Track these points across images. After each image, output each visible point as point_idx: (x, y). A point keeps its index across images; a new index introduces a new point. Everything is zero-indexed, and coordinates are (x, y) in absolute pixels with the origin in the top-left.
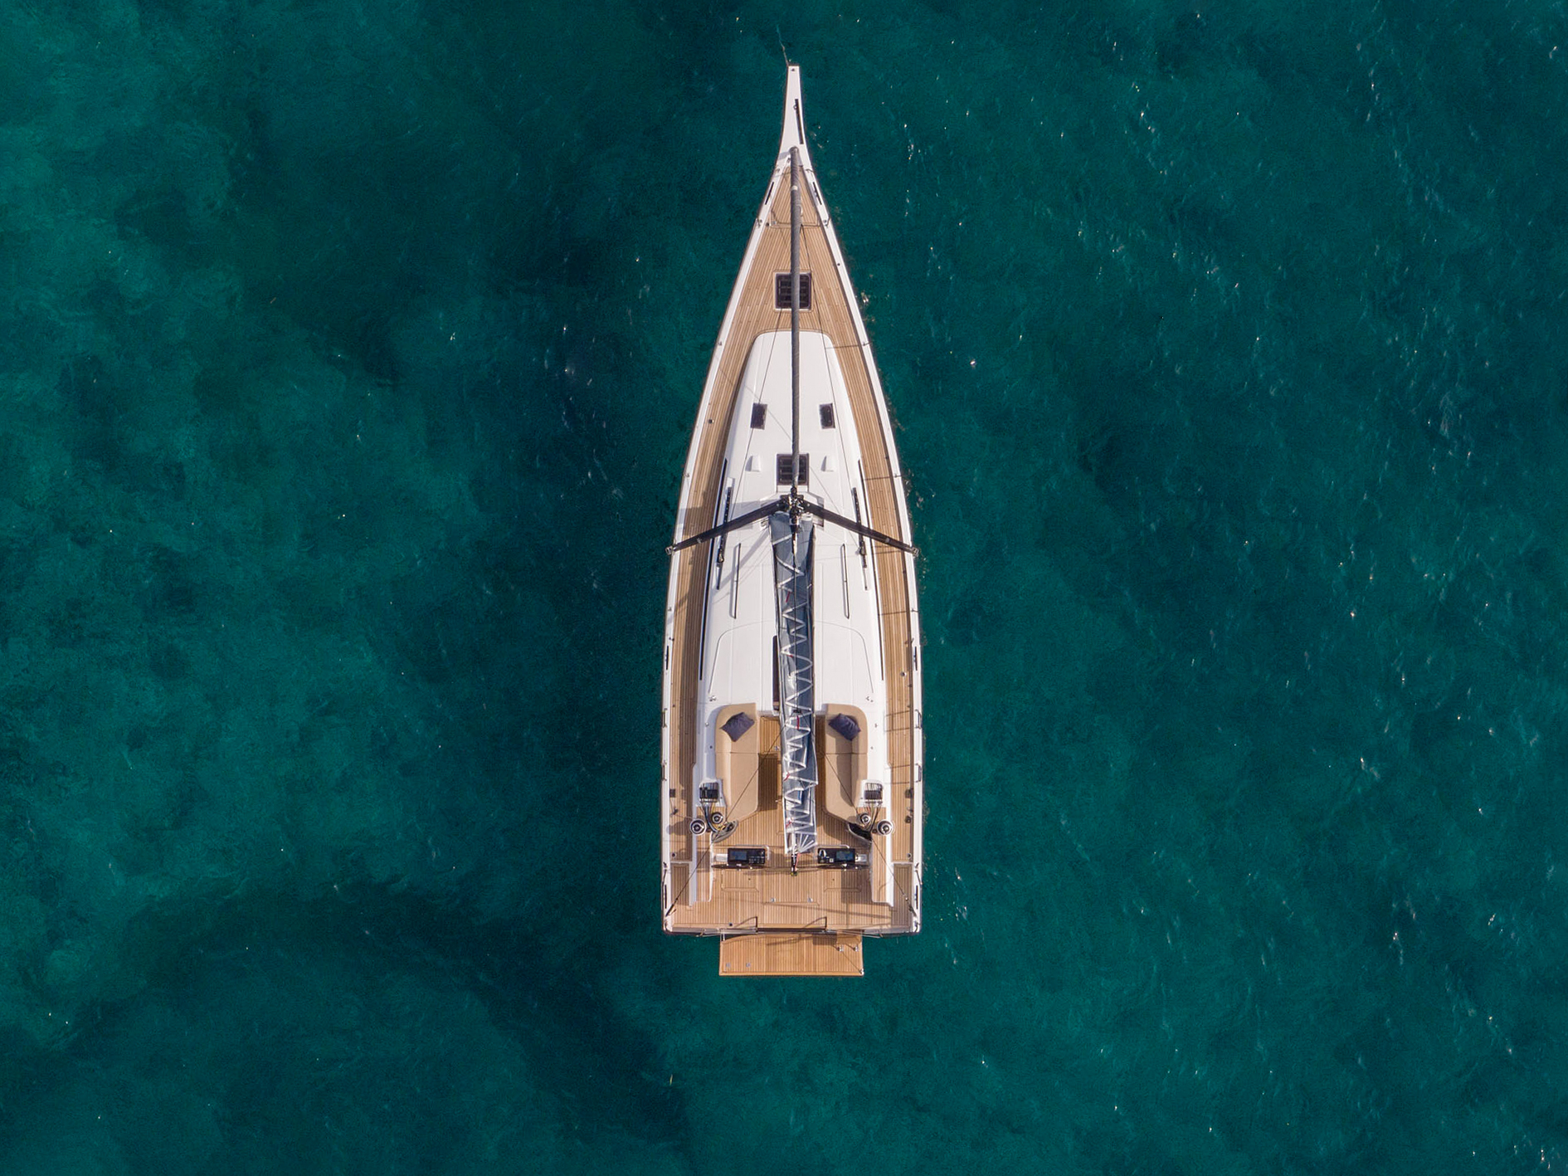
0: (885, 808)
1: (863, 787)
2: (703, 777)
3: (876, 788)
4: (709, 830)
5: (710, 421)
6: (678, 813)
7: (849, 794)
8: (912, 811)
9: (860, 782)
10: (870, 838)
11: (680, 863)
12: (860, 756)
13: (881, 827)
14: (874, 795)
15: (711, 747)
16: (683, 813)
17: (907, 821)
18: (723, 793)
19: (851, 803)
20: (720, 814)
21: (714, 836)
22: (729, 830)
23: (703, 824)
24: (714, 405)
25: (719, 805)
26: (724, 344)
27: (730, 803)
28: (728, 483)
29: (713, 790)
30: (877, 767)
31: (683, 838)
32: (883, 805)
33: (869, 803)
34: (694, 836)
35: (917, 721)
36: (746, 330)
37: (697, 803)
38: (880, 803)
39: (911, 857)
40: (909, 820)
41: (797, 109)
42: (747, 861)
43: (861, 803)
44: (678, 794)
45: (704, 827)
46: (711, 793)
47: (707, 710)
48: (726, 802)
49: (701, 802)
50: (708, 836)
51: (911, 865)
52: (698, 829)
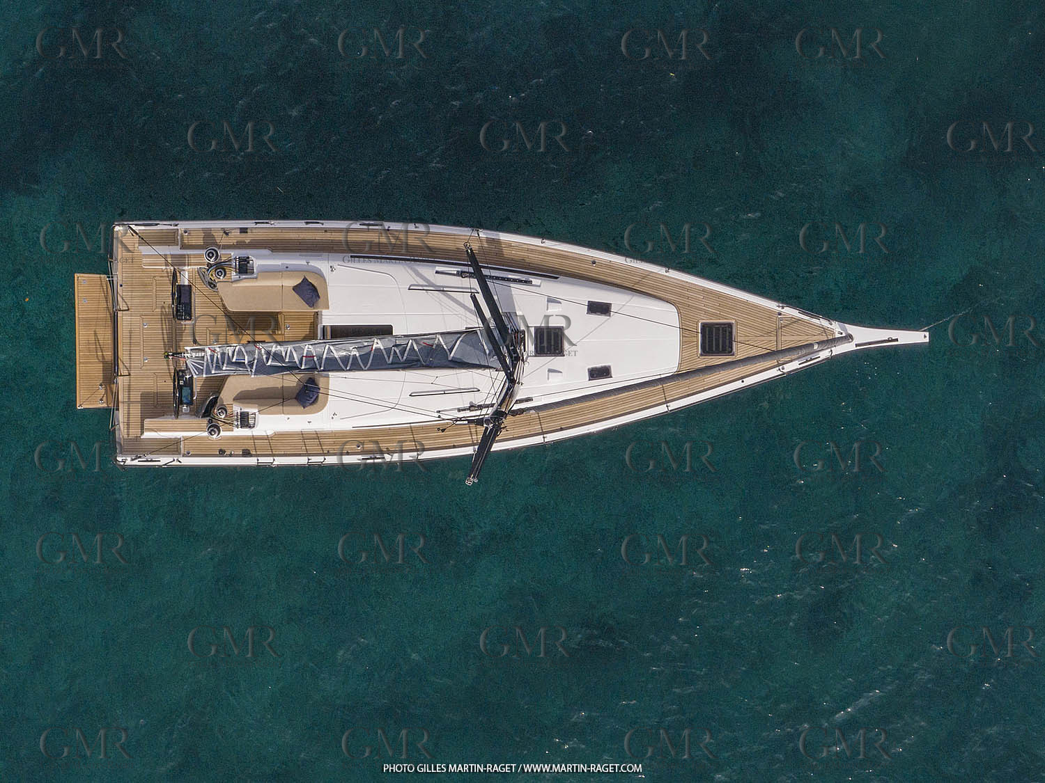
0: (233, 431)
1: (251, 410)
2: (259, 261)
3: (251, 422)
4: (210, 265)
5: (594, 262)
6: (224, 235)
7: (243, 397)
8: (231, 455)
9: (255, 408)
10: (204, 416)
11: (179, 237)
12: (281, 407)
13: (214, 428)
14: (244, 420)
15: (287, 267)
16: (225, 241)
17: (220, 450)
18: (245, 278)
19: (235, 399)
20: (225, 275)
21: (204, 270)
22: (210, 284)
23: (216, 259)
24: (610, 266)
25: (234, 275)
26: (667, 274)
27: (234, 285)
28: (535, 281)
29: (247, 269)
30: (269, 423)
31: (201, 242)
32: (235, 429)
33: (237, 416)
34: (204, 252)
35: (315, 459)
36: (680, 295)
37: (233, 253)
38: (237, 426)
39: (187, 455)
40: (222, 453)
41: (889, 341)
42: (179, 303)
43: (237, 409)
44: (244, 235)
45: (212, 261)
46: (244, 267)
47: (321, 264)
48: (236, 281)
49: (235, 259)
50: (204, 265)
51: (180, 454)
52: (210, 255)
